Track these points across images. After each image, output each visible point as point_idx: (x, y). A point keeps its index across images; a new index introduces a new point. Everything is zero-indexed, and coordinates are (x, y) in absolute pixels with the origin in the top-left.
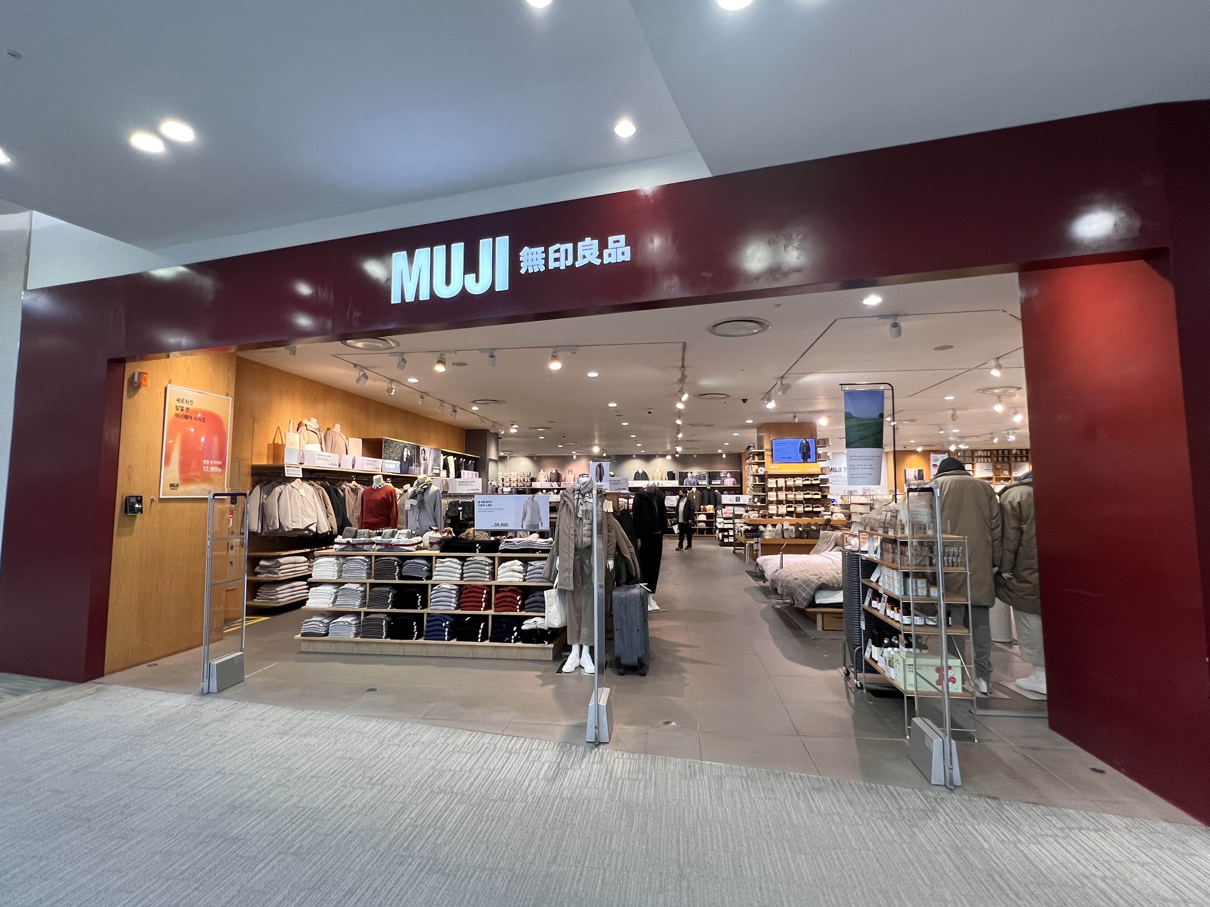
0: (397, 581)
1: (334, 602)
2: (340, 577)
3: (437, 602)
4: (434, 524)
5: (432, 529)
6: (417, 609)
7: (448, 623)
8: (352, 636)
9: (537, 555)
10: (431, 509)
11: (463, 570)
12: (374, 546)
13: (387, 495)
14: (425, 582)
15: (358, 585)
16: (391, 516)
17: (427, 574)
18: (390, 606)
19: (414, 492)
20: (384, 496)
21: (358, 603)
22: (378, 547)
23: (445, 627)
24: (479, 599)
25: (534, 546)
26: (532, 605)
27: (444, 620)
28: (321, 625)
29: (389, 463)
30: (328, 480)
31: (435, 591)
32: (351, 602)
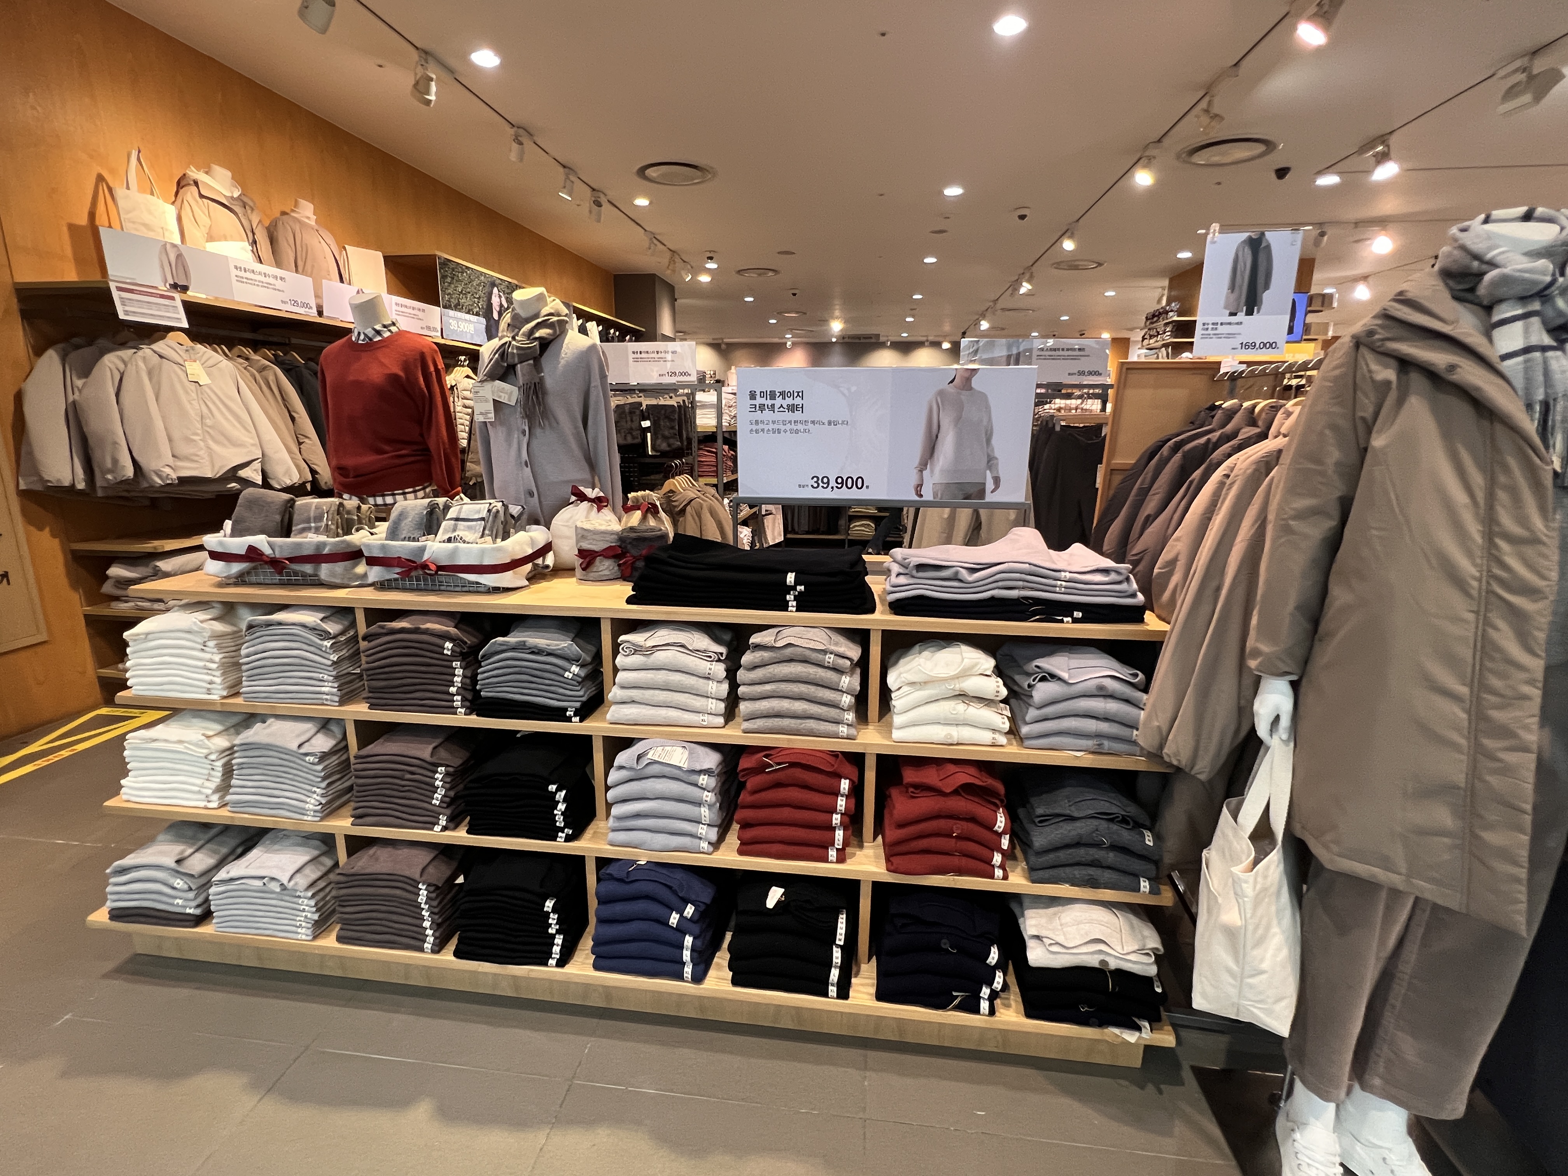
0: (462, 719)
1: (224, 788)
2: (234, 691)
3: (638, 815)
4: (586, 475)
5: (582, 497)
6: (554, 838)
7: (689, 910)
8: (304, 934)
9: (1067, 628)
10: (573, 420)
11: (734, 685)
12: (361, 568)
13: (406, 367)
14: (575, 727)
15: (309, 728)
16: (432, 444)
17: (583, 694)
18: (443, 821)
19: (502, 352)
20: (397, 370)
21: (313, 800)
22: (375, 573)
23: (681, 931)
24: (821, 817)
25: (1051, 589)
26: (1063, 855)
27: (673, 900)
28: (179, 883)
29: (458, 319)
30: (300, 350)
31: (624, 774)
32: (287, 796)
